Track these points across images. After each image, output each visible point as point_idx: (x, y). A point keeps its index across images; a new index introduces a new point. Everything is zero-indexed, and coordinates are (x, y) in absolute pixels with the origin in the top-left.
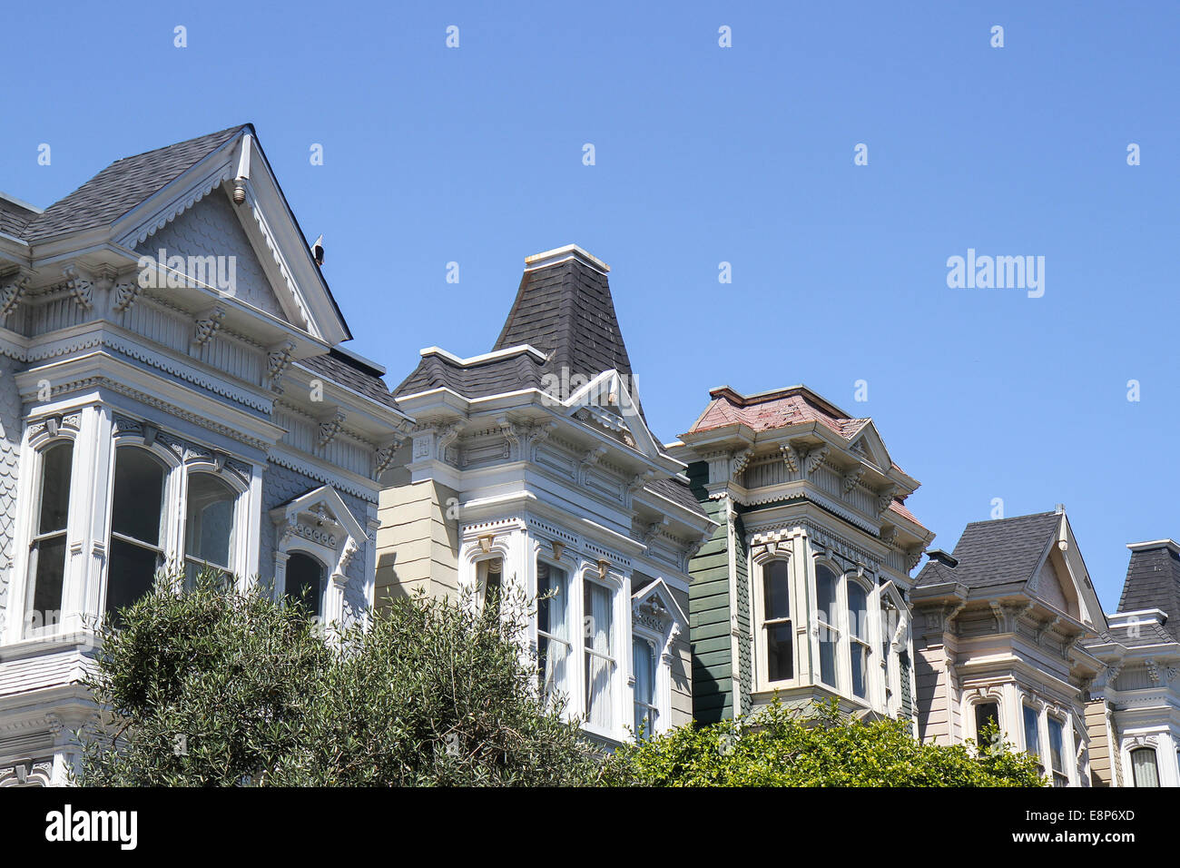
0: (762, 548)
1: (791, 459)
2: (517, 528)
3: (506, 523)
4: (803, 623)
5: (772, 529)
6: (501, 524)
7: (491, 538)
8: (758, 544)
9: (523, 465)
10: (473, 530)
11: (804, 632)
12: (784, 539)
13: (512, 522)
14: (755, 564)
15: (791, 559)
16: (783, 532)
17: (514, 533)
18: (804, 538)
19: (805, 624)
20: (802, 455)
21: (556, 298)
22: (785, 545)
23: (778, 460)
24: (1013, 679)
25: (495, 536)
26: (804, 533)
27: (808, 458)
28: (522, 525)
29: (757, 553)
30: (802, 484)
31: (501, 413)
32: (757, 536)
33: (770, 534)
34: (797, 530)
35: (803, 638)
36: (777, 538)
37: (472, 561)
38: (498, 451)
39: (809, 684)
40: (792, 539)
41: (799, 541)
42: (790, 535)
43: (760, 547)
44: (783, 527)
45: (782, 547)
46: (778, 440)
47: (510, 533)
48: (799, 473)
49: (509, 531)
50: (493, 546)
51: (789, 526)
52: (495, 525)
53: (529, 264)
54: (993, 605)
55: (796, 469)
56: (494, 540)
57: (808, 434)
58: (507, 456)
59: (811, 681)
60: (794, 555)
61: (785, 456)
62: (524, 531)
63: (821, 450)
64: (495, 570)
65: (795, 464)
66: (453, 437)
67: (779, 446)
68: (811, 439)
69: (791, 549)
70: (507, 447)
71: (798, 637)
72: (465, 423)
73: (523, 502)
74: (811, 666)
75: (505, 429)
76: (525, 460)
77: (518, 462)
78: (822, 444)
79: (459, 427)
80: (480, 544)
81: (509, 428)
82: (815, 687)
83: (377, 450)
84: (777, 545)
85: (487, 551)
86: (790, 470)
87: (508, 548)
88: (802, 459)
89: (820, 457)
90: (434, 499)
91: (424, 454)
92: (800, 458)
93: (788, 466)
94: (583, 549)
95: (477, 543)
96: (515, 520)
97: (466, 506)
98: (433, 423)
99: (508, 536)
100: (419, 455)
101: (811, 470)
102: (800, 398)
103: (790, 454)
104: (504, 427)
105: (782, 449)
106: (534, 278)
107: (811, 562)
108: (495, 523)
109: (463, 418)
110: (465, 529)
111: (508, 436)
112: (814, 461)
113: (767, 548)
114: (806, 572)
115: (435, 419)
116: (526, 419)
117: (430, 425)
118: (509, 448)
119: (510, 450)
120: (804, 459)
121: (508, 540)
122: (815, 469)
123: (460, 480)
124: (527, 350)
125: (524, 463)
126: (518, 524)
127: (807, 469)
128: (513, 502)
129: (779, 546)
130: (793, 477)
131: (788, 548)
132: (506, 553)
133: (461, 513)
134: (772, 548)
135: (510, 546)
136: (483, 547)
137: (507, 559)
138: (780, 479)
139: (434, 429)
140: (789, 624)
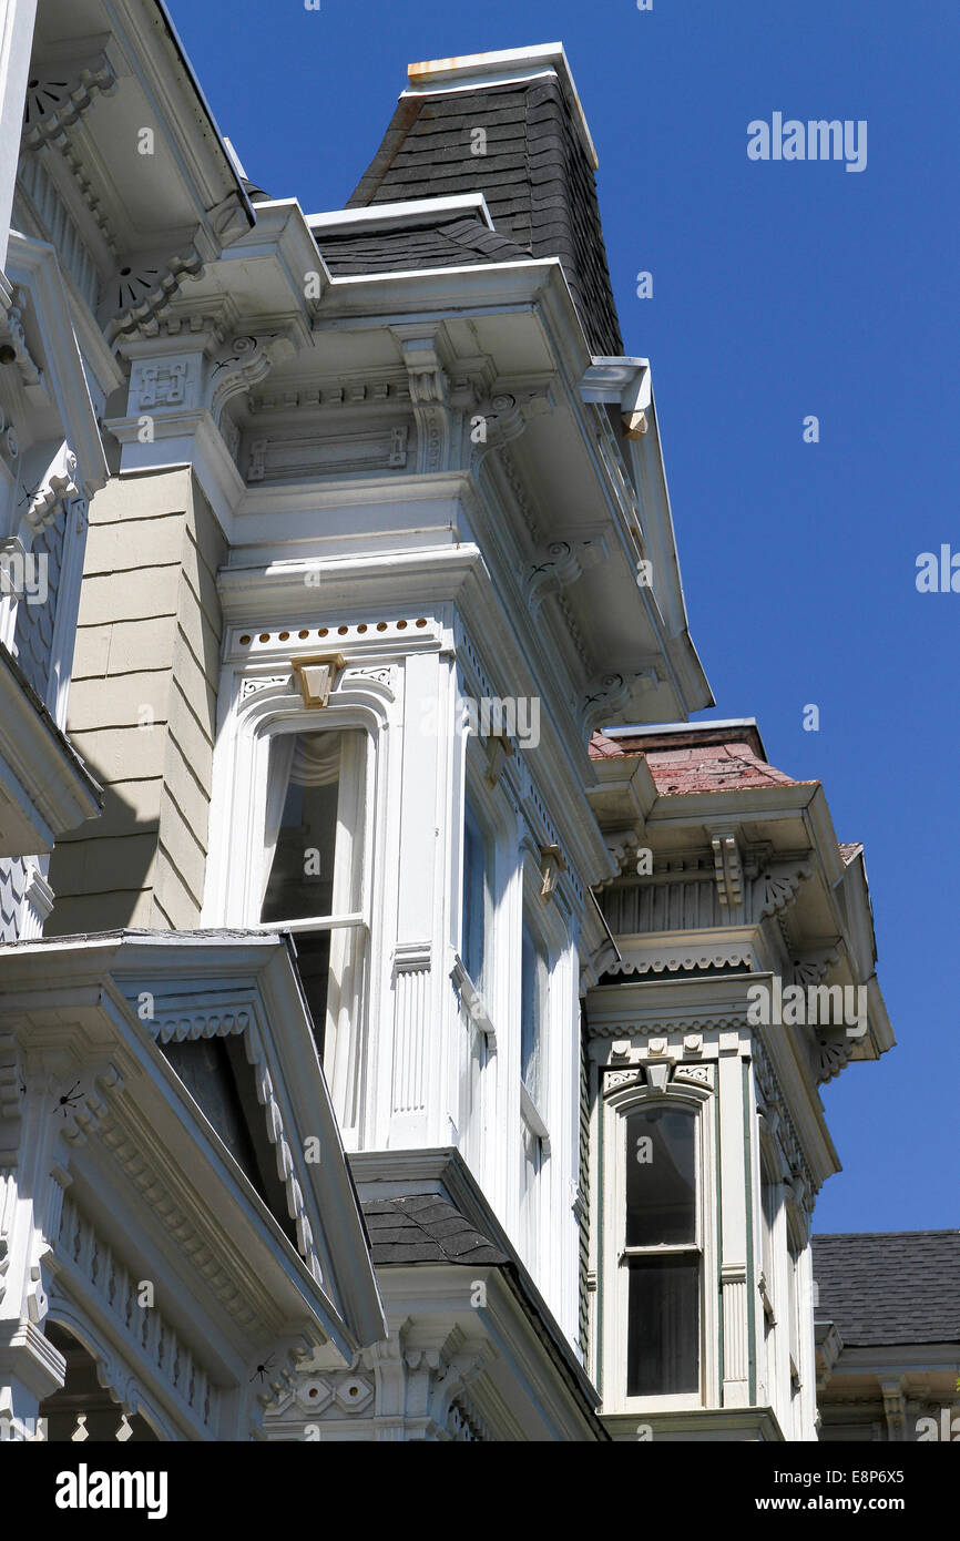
0: (633, 1075)
1: (729, 875)
2: (427, 645)
3: (392, 630)
4: (735, 1256)
5: (662, 1032)
6: (372, 632)
7: (336, 667)
8: (621, 1064)
9: (456, 485)
10: (274, 641)
11: (738, 1279)
12: (693, 1058)
13: (412, 628)
14: (609, 1111)
15: (708, 1107)
16: (693, 1040)
17: (414, 661)
18: (746, 1060)
19: (743, 1261)
20: (753, 870)
21: (511, 149)
22: (695, 1073)
23: (687, 876)
25: (347, 665)
26: (745, 1048)
27: (762, 884)
28: (447, 638)
29: (615, 1084)
30: (747, 935)
31: (424, 326)
32: (619, 1046)
33: (657, 1043)
34: (729, 1040)
35: (736, 1294)
36: (676, 1053)
37: (260, 730)
38: (374, 450)
39: (744, 1404)
40: (715, 1061)
41: (732, 1069)
42: (709, 1050)
43: (625, 1072)
44: (691, 1030)
45: (684, 1075)
46: (709, 821)
47: (401, 661)
48: (740, 910)
49: (398, 653)
50: (339, 691)
51: (710, 1030)
52: (353, 634)
53: (417, 80)
54: (889, 1387)
55: (738, 899)
56: (347, 675)
57: (787, 814)
58: (402, 462)
59: (753, 1400)
60: (718, 1098)
61: (718, 862)
62: (446, 657)
63: (801, 867)
64: (316, 778)
65: (736, 887)
66: (256, 376)
67: (709, 837)
68: (790, 830)
69: (711, 1082)
70: (401, 439)
71: (721, 1292)
72: (298, 345)
73: (460, 575)
74: (752, 1363)
75: (419, 378)
76: (466, 473)
77: (446, 475)
78: (804, 854)
79: (282, 350)
80: (298, 683)
81: (432, 376)
82: (768, 1412)
83: (126, 272)
84: (672, 1070)
85: (316, 703)
86: (723, 900)
87: (392, 700)
88: (750, 881)
89: (795, 882)
90: (189, 519)
91: (170, 399)
92: (746, 878)
93: (721, 889)
94: (525, 793)
95: (287, 678)
96: (421, 623)
97: (269, 571)
98: (212, 319)
99: (394, 667)
100: (152, 402)
101: (770, 909)
102: (744, 751)
103: (734, 860)
104: (419, 371)
105: (716, 842)
106: (435, 111)
107: (755, 1118)
108: (352, 629)
109: (300, 327)
110: (246, 640)
111: (422, 401)
112: (778, 890)
113: (644, 1078)
114: (747, 1137)
115: (221, 306)
116: (480, 363)
117: (196, 323)
118: (406, 442)
119: (410, 448)
120: (753, 881)
121: (394, 677)
122: (777, 910)
123: (235, 516)
124: (478, 209)
125: (461, 477)
126: (431, 637)
127: (762, 905)
128: (428, 571)
129: (677, 1074)
130: (725, 919)
131: (701, 1080)
132: (383, 712)
133: (242, 591)
134: (658, 1075)
135: (398, 693)
136: (304, 692)
137: (386, 727)
138: (689, 922)
139: (206, 340)
140: (696, 1258)
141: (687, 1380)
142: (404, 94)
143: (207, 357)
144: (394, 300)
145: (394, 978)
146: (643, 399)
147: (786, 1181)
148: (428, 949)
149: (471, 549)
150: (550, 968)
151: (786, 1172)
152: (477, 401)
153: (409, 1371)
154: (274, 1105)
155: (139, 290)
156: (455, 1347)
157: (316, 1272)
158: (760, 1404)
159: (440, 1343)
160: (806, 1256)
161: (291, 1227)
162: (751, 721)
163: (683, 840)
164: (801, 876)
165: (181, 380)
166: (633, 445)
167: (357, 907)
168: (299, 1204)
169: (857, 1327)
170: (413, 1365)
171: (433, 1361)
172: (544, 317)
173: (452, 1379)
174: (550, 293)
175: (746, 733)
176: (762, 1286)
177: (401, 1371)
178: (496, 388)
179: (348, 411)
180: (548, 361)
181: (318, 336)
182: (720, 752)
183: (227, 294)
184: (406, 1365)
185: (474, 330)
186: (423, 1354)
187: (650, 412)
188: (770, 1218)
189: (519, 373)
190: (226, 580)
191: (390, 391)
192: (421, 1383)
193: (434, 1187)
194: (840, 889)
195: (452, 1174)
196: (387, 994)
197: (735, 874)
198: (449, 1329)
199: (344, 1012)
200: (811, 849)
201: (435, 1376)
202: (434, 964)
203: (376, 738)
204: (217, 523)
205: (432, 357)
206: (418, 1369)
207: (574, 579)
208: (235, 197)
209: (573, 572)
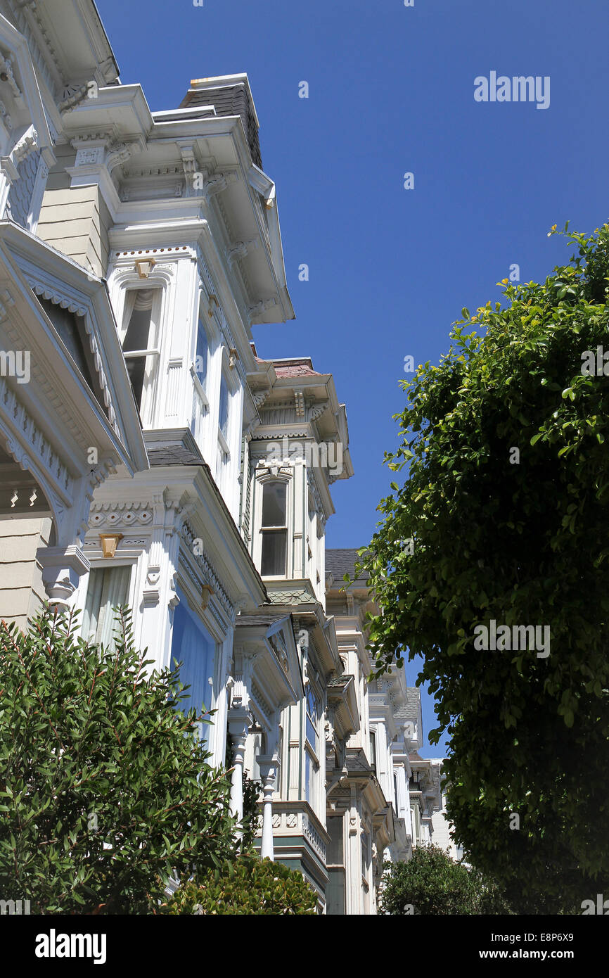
0: (266, 471)
1: (300, 406)
2: (187, 256)
3: (173, 251)
4: (299, 530)
6: (166, 251)
7: (152, 263)
8: (262, 467)
9: (200, 202)
10: (129, 255)
11: (299, 537)
12: (286, 466)
13: (181, 250)
14: (257, 483)
15: (291, 481)
16: (286, 460)
17: (181, 261)
18: (304, 466)
19: (302, 531)
20: (308, 405)
22: (287, 471)
23: (286, 407)
24: (356, 648)
25: (156, 263)
27: (311, 410)
28: (194, 254)
29: (259, 474)
30: (306, 426)
31: (189, 142)
32: (261, 461)
35: (299, 542)
36: (281, 464)
37: (122, 286)
38: (169, 191)
39: (301, 578)
40: (294, 467)
41: (299, 470)
42: (292, 463)
43: (263, 470)
45: (283, 471)
46: (294, 387)
47: (177, 262)
48: (304, 418)
49: (175, 259)
50: (153, 272)
53: (194, 86)
54: (349, 595)
55: (303, 414)
56: (156, 266)
57: (321, 385)
58: (180, 195)
59: (303, 577)
60: (294, 479)
61: (297, 401)
62: (193, 260)
63: (324, 404)
64: (143, 307)
65: (302, 410)
66: (124, 159)
67: (294, 393)
68: (321, 391)
69: (292, 474)
70: (180, 187)
71: (293, 541)
72: (141, 148)
73: (200, 231)
74: (304, 565)
75: (187, 162)
76: (204, 197)
77: (196, 198)
78: (326, 400)
79: (135, 148)
80: (137, 269)
81: (192, 162)
82: (309, 580)
83: (67, 86)
84: (279, 469)
85: (144, 276)
86: (298, 414)
87: (172, 275)
88: (307, 409)
89: (322, 409)
90: (96, 203)
91: (91, 162)
92: (306, 408)
93: (297, 410)
94: (224, 326)
95: (133, 268)
96: (184, 248)
97: (127, 229)
98: (108, 134)
99: (174, 264)
100: (84, 163)
101: (314, 419)
102: (307, 367)
103: (302, 401)
104: (187, 159)
105: (296, 394)
106: (200, 95)
107: (307, 487)
108: (159, 251)
109: (142, 140)
110: (118, 254)
111: (188, 172)
112: (317, 411)
113: (270, 471)
114: (304, 492)
115: (112, 129)
116: (210, 160)
117: (102, 136)
118: (182, 188)
119: (183, 190)
120: (309, 409)
121: (173, 267)
122: (316, 419)
123: (117, 213)
124: (212, 110)
125: (202, 199)
126: (188, 253)
127: (311, 417)
128: (188, 229)
129: (281, 471)
130: (299, 420)
131: (289, 472)
132: (169, 279)
133: (117, 236)
134: (275, 472)
135: (175, 273)
136: (139, 272)
137: (170, 284)
138: (286, 421)
139: (107, 142)
140: (286, 531)
141: (282, 570)
142: (189, 90)
143: (106, 149)
144: (178, 131)
145: (168, 370)
146: (272, 194)
147: (317, 511)
148: (181, 359)
149: (204, 221)
150: (233, 395)
151: (317, 508)
152: (209, 175)
153: (167, 509)
154: (98, 355)
155: (71, 92)
156: (185, 501)
157: (117, 431)
158: (306, 578)
159: (179, 498)
160: (323, 539)
161: (106, 410)
162: (309, 358)
163: (285, 394)
164: (324, 408)
165: (95, 155)
166: (268, 211)
167: (156, 346)
168: (109, 401)
169: (339, 575)
170: (168, 506)
171: (176, 505)
172: (234, 138)
173: (184, 512)
174: (236, 130)
175: (307, 362)
176: (308, 540)
177: (163, 507)
178: (217, 170)
179: (161, 178)
180: (236, 160)
181: (150, 145)
182: (298, 368)
183: (114, 124)
184: (166, 507)
185: (208, 144)
186: (173, 502)
187: (274, 200)
188: (311, 519)
189: (224, 165)
190: (111, 232)
191: (176, 170)
192: (172, 513)
193: (180, 443)
194: (337, 417)
195: (187, 437)
196: (165, 376)
197: (302, 405)
198: (182, 492)
199: (150, 386)
200: (328, 398)
201: (177, 511)
202: (184, 365)
203: (166, 289)
204: (108, 211)
205: (191, 153)
206: (170, 508)
207: (245, 255)
208: (111, 59)
209: (244, 252)
